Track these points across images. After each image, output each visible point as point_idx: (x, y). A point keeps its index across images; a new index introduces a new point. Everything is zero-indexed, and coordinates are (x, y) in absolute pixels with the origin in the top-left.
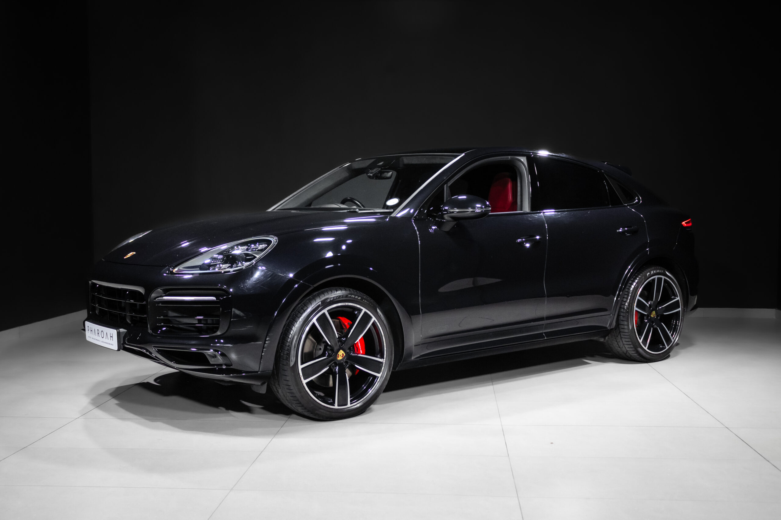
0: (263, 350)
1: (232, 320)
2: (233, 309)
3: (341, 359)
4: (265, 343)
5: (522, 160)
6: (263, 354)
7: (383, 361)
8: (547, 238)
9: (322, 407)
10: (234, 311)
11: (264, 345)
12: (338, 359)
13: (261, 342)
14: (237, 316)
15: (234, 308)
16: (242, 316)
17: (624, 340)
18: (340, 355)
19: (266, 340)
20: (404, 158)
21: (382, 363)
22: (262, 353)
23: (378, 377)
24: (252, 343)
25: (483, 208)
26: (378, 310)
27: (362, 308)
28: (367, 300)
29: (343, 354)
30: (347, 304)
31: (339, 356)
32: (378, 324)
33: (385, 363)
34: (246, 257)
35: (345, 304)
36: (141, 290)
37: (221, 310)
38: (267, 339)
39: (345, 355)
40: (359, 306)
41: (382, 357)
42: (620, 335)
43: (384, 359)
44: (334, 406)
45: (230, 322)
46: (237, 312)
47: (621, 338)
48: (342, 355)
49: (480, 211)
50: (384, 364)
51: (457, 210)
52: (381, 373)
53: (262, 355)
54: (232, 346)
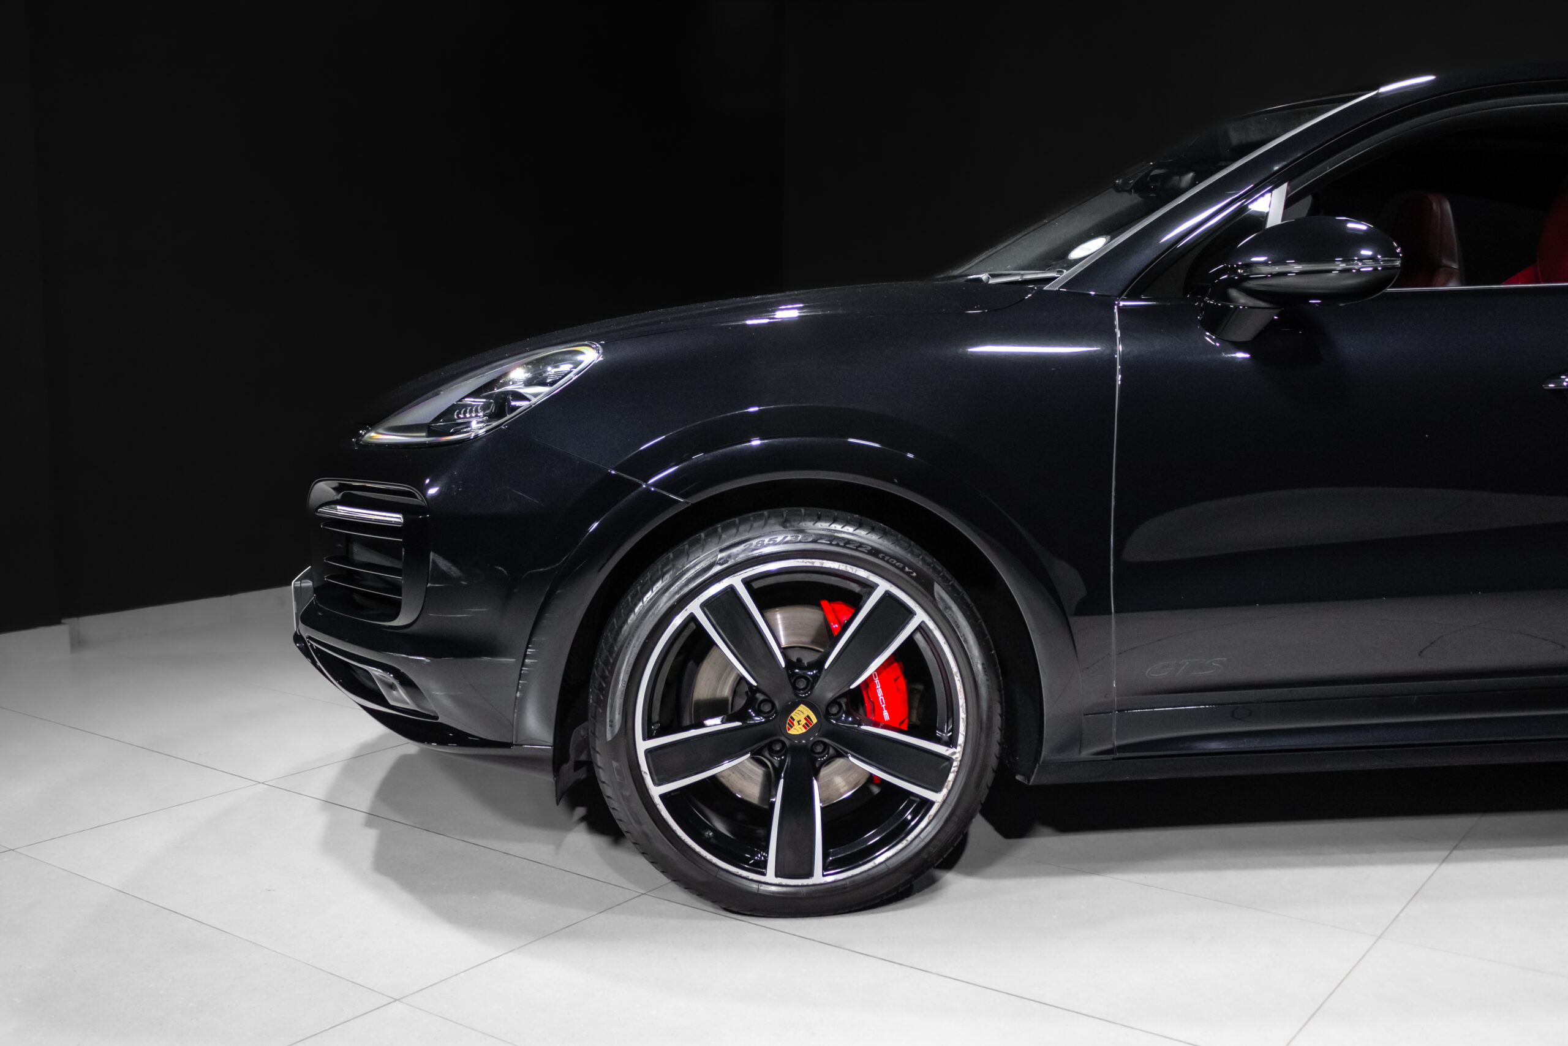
0: (519, 684)
1: (429, 585)
2: (432, 555)
3: (800, 732)
4: (523, 663)
6: (520, 694)
7: (954, 753)
10: (434, 562)
11: (521, 669)
12: (790, 732)
13: (512, 660)
14: (441, 576)
15: (435, 552)
16: (455, 575)
18: (796, 719)
19: (525, 655)
21: (947, 758)
22: (517, 692)
23: (932, 803)
24: (486, 658)
25: (1378, 260)
26: (939, 589)
27: (874, 579)
28: (894, 556)
29: (808, 718)
30: (817, 563)
31: (795, 723)
32: (937, 632)
33: (961, 761)
35: (813, 565)
37: (404, 553)
38: (530, 651)
39: (815, 720)
40: (862, 573)
41: (950, 741)
43: (955, 747)
44: (764, 874)
45: (427, 590)
46: (444, 564)
48: (803, 722)
50: (955, 764)
51: (1298, 268)
52: (945, 791)
53: (517, 697)
54: (429, 661)
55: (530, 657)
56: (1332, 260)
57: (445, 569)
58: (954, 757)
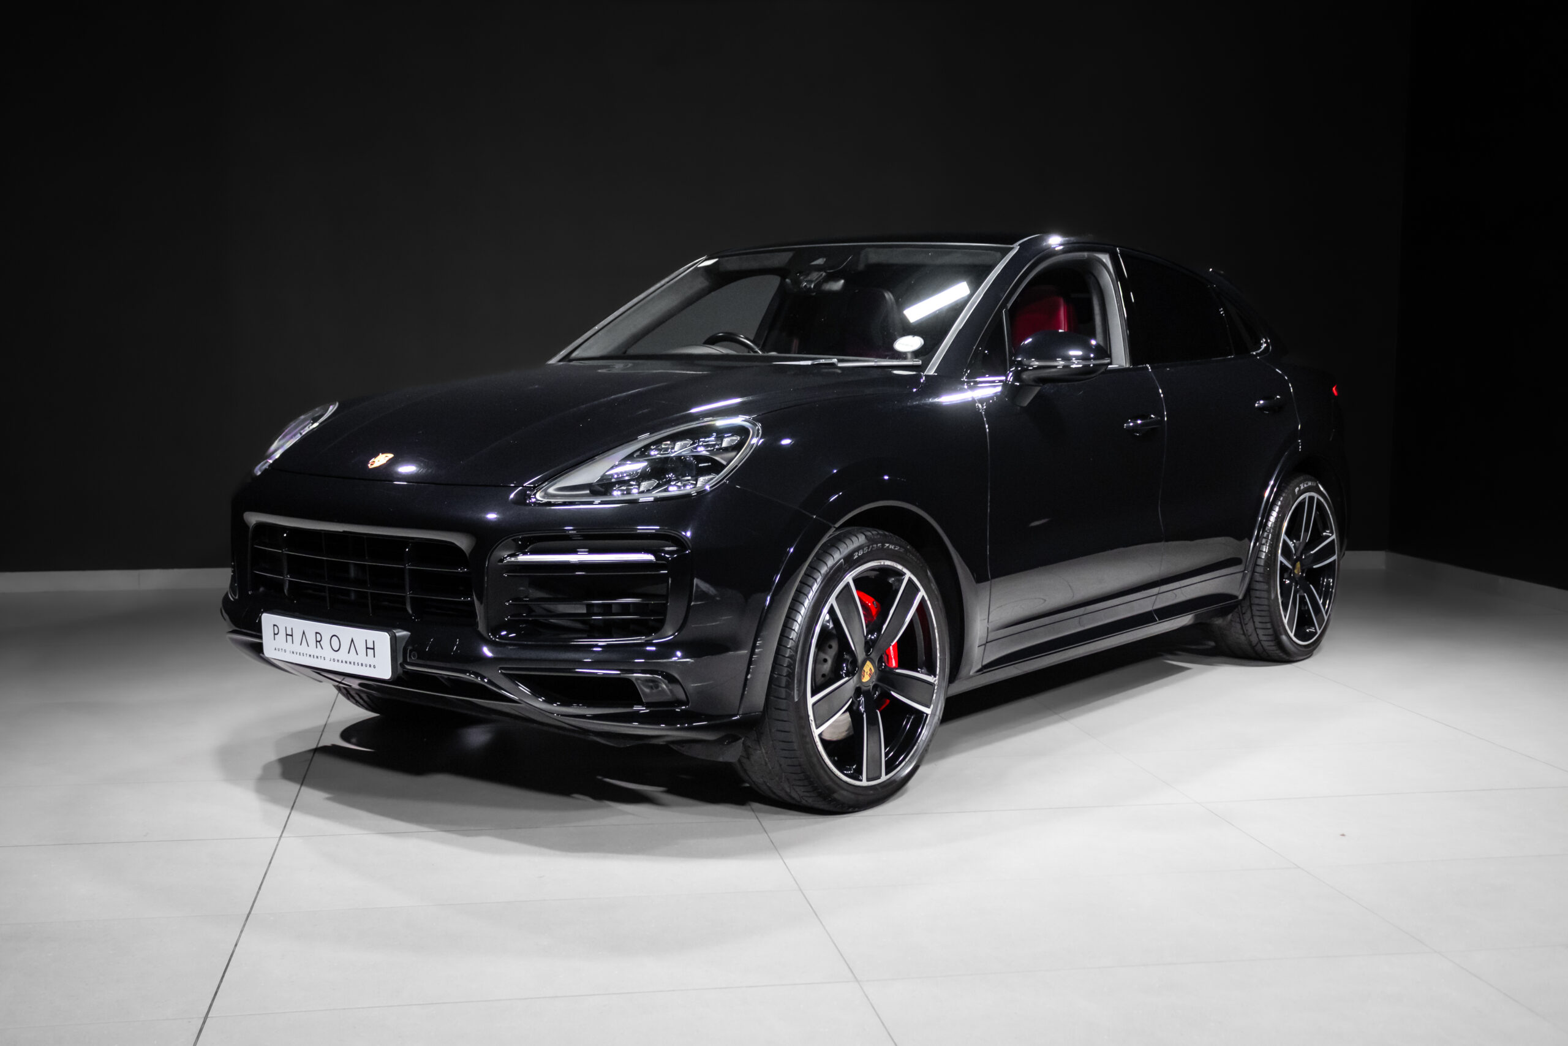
0: (749, 668)
1: (692, 603)
2: (696, 581)
3: (868, 680)
4: (752, 653)
5: (1104, 260)
6: (749, 677)
7: (935, 681)
8: (1166, 419)
9: (845, 786)
10: (697, 585)
11: (751, 657)
12: (864, 681)
13: (746, 652)
14: (703, 595)
15: (698, 578)
16: (712, 594)
17: (1257, 619)
18: (866, 671)
19: (754, 647)
20: (869, 250)
21: (932, 684)
22: (747, 675)
23: (927, 715)
24: (731, 653)
25: (1089, 359)
26: (929, 573)
27: (905, 570)
28: (913, 555)
29: (871, 670)
30: (882, 563)
31: (865, 674)
32: (928, 602)
33: (938, 685)
34: (698, 463)
35: (879, 564)
36: (462, 542)
37: (670, 582)
38: (758, 643)
39: (873, 671)
40: (900, 567)
41: (932, 672)
42: (1252, 610)
43: (935, 676)
44: (861, 780)
45: (689, 607)
46: (704, 586)
47: (1252, 616)
48: (869, 672)
49: (1081, 366)
50: (936, 687)
52: (932, 706)
53: (746, 679)
54: (693, 661)
55: (759, 647)
56: (1054, 359)
57: (704, 589)
58: (935, 683)
